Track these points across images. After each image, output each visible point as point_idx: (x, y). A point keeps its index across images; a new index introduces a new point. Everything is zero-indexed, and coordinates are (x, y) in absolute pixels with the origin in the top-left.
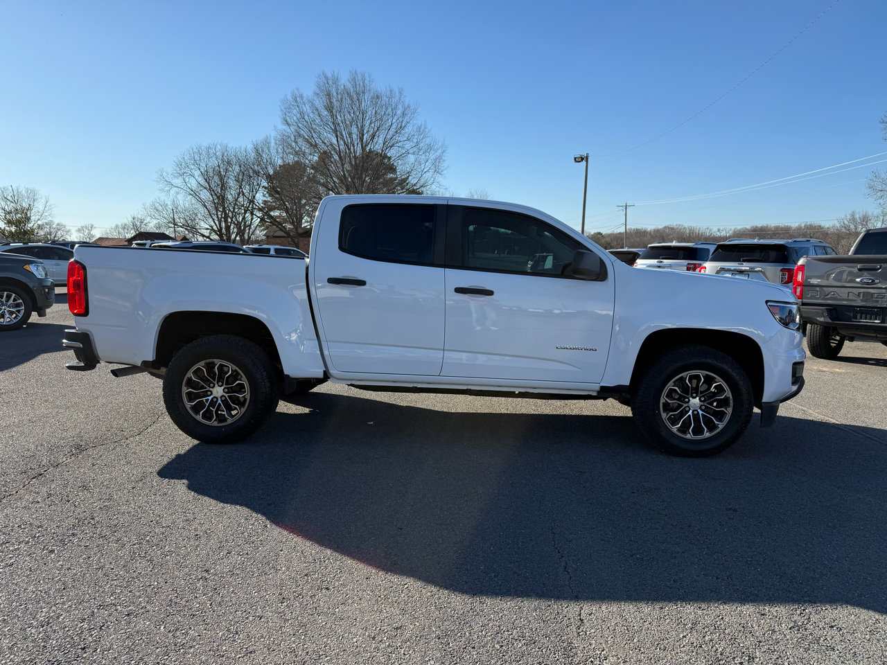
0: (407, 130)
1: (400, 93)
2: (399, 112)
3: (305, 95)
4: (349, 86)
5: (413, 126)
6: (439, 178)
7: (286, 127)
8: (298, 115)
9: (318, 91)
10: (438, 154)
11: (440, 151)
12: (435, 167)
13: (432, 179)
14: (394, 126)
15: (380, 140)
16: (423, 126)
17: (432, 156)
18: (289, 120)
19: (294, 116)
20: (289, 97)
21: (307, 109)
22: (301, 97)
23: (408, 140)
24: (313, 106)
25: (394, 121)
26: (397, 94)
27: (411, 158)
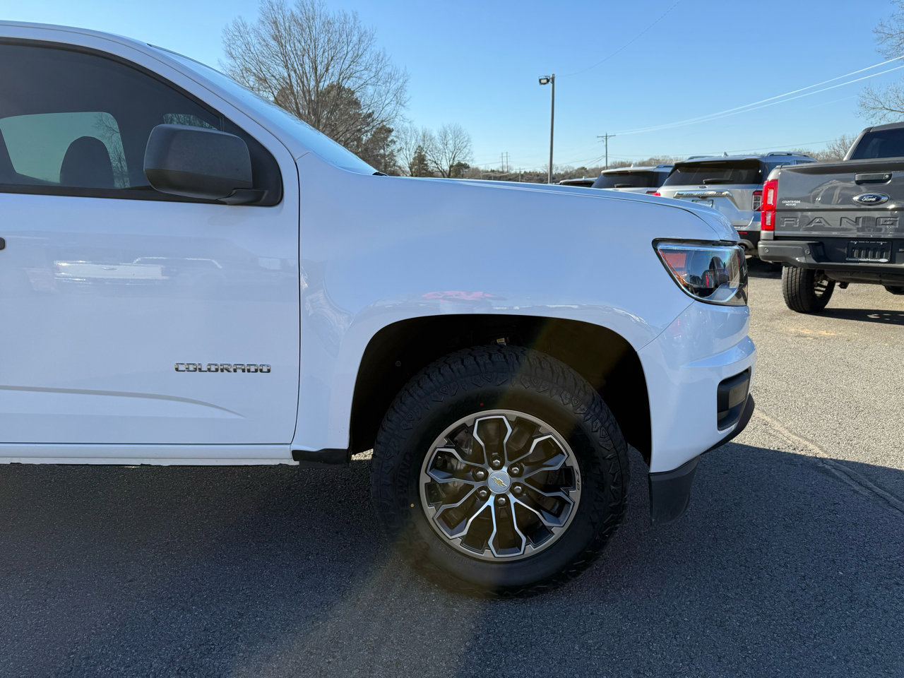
0: (366, 58)
1: (354, 17)
2: (355, 39)
3: (248, 24)
4: (296, 11)
5: (370, 54)
6: (402, 111)
7: (231, 61)
8: (243, 47)
9: (262, 19)
10: (399, 84)
11: (401, 80)
12: (397, 98)
13: (395, 112)
14: (349, 55)
15: (335, 70)
16: (382, 54)
17: (394, 86)
18: (234, 53)
19: (238, 51)
20: (231, 27)
21: (253, 39)
22: (244, 25)
23: (366, 69)
24: (258, 34)
25: (350, 48)
26: (351, 18)
27: (370, 90)
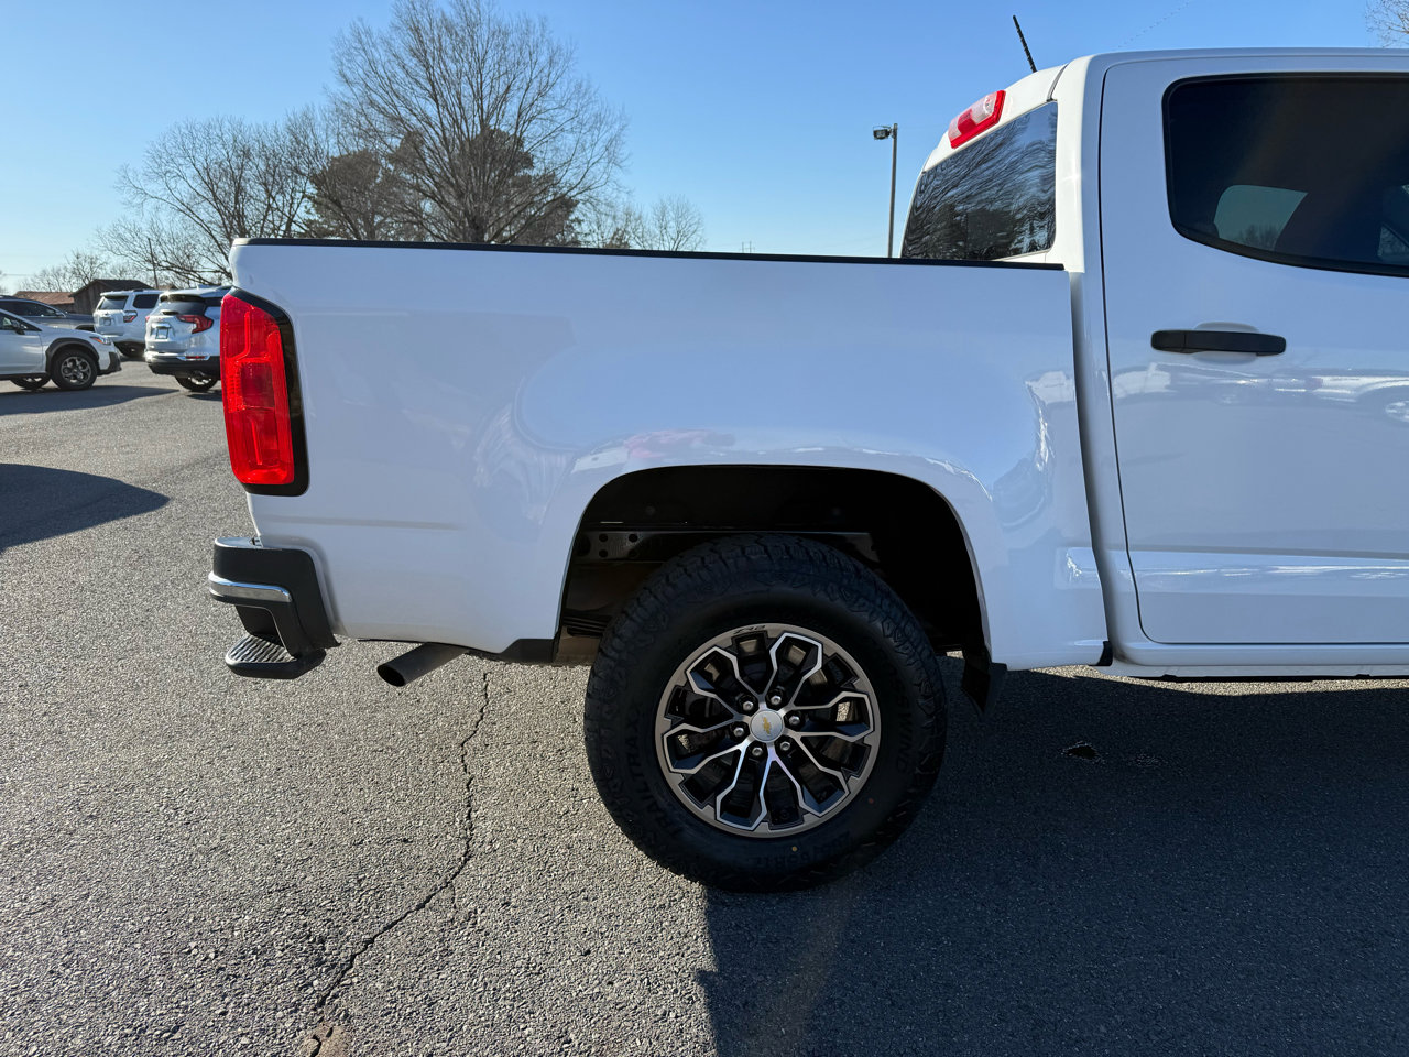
0: (557, 91)
1: (543, 25)
2: (543, 59)
3: (374, 30)
4: (450, 12)
5: (568, 83)
6: (617, 174)
7: (344, 88)
8: (367, 67)
9: (397, 22)
10: (614, 131)
11: (617, 126)
12: (609, 154)
13: (605, 176)
14: (535, 84)
15: (512, 108)
16: (584, 83)
17: (605, 137)
18: (348, 73)
19: (358, 71)
20: (347, 33)
21: (380, 54)
22: (368, 33)
23: (561, 107)
24: (387, 43)
25: (535, 72)
26: (537, 27)
27: (569, 140)
